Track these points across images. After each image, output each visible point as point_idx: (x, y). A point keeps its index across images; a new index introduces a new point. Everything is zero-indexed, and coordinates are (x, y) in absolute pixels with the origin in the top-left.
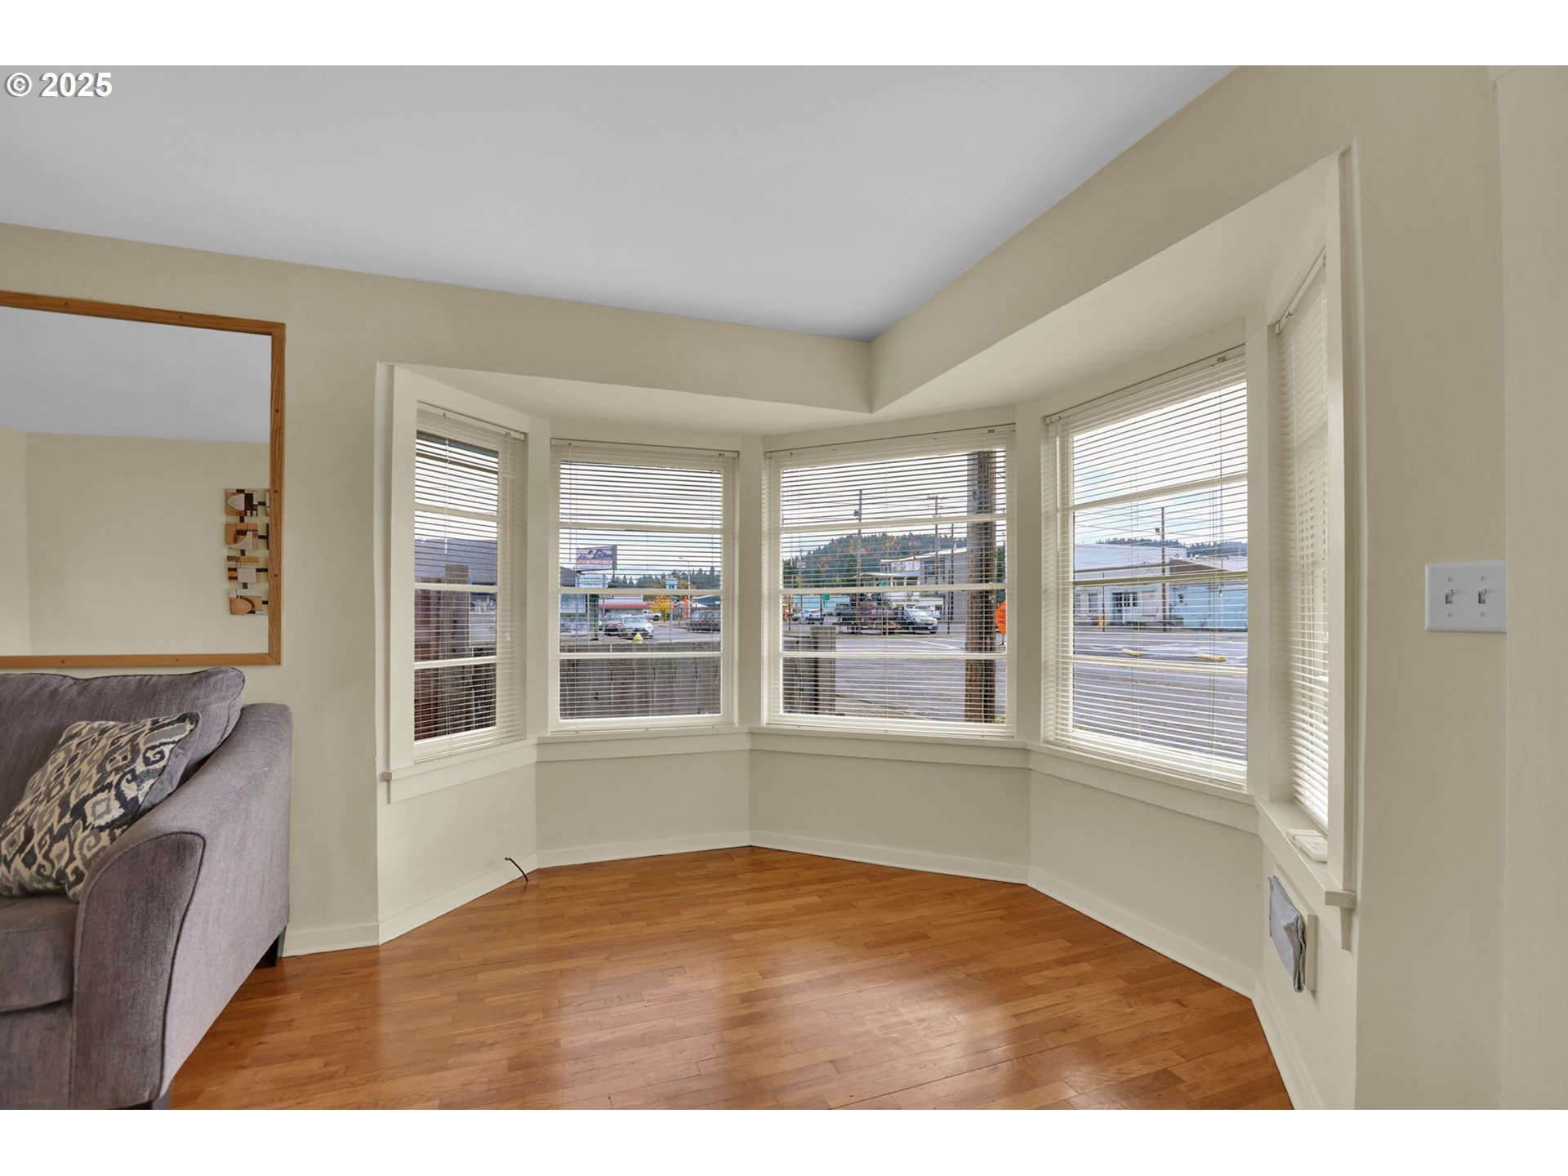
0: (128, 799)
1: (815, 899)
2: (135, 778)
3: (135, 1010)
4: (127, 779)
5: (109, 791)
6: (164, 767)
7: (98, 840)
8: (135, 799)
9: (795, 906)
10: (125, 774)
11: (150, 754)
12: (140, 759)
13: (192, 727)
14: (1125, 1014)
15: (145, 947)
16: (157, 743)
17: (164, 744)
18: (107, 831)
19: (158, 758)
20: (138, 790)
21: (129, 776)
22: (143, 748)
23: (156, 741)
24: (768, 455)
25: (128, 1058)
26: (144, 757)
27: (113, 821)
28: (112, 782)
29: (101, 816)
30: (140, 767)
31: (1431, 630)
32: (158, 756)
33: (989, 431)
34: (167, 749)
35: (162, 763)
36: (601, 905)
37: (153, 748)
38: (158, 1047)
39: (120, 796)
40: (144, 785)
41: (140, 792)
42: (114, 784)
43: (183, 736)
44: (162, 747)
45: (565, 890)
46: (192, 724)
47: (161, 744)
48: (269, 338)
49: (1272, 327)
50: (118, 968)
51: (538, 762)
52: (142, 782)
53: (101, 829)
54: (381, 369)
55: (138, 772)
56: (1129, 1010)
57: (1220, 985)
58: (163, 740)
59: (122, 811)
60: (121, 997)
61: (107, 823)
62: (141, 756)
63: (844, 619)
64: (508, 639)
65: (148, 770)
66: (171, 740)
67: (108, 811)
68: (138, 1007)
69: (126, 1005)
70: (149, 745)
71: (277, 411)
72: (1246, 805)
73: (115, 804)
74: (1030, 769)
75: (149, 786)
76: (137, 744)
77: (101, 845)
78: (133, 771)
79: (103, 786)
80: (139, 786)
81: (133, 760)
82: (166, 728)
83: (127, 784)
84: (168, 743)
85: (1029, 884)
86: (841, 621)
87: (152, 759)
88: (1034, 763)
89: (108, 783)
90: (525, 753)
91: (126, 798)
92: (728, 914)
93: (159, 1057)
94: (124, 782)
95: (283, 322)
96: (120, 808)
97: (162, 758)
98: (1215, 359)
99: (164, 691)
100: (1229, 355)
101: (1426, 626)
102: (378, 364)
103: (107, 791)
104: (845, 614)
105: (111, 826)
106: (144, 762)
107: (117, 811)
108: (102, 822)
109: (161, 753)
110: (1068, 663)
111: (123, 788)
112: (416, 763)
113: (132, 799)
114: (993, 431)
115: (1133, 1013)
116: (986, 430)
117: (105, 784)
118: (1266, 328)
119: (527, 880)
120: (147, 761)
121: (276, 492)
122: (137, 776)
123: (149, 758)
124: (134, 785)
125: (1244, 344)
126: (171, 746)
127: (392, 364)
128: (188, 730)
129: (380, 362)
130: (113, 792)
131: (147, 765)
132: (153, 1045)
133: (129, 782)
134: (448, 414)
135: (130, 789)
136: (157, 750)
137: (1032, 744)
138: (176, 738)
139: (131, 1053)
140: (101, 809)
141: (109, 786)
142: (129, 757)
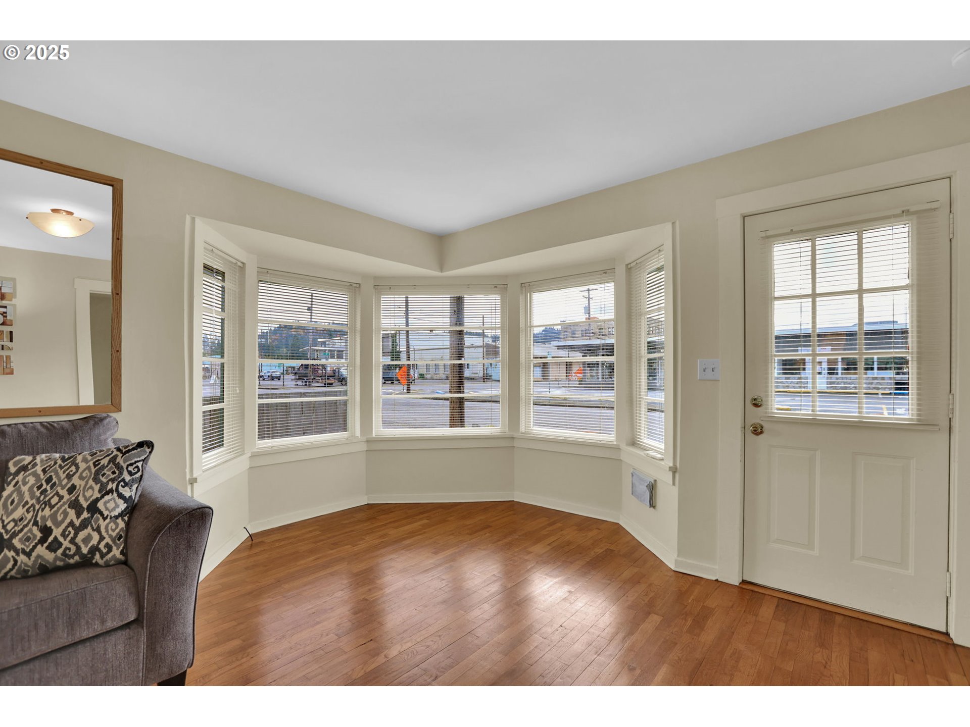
0: (127, 497)
1: (425, 521)
2: (126, 484)
3: (181, 617)
4: (122, 485)
5: (113, 494)
6: (141, 476)
7: (117, 525)
8: (131, 497)
9: (420, 525)
10: (119, 482)
11: (130, 468)
12: (125, 472)
13: (150, 450)
14: (584, 536)
15: (187, 577)
16: (133, 461)
17: (138, 461)
18: (120, 518)
19: (136, 471)
20: (131, 492)
21: (122, 483)
22: (125, 466)
23: (132, 460)
24: (376, 287)
25: (178, 645)
26: (128, 471)
27: (122, 512)
28: (112, 488)
29: (114, 509)
30: (128, 478)
31: (700, 380)
32: (136, 470)
33: (495, 287)
34: (140, 464)
35: (139, 474)
36: (315, 543)
37: (131, 465)
38: (191, 637)
39: (121, 496)
40: (133, 488)
41: (132, 492)
42: (114, 489)
43: (146, 456)
44: (137, 464)
45: (283, 540)
46: (149, 448)
47: (136, 462)
48: (110, 188)
49: (627, 265)
50: (172, 592)
51: (250, 468)
52: (131, 486)
53: (116, 517)
54: (188, 218)
55: (127, 480)
56: (584, 535)
57: (606, 521)
58: (136, 460)
59: (126, 505)
60: (174, 610)
61: (119, 514)
62: (125, 470)
63: (299, 376)
64: (238, 392)
65: (133, 479)
66: (141, 459)
67: (117, 506)
68: (183, 614)
69: (176, 614)
70: (128, 463)
71: (118, 239)
72: (617, 449)
73: (121, 502)
74: (514, 447)
75: (135, 489)
76: (118, 463)
77: (120, 527)
78: (123, 480)
79: (107, 491)
80: (130, 489)
81: (121, 473)
82: (133, 452)
83: (122, 488)
84: (140, 461)
85: (515, 500)
86: (297, 377)
87: (133, 472)
88: (516, 444)
89: (109, 489)
90: (244, 463)
91: (126, 497)
92: (390, 534)
93: (192, 642)
94: (120, 488)
95: (122, 179)
96: (124, 503)
97: (139, 471)
98: (602, 272)
99: (73, 431)
100: (608, 271)
101: (698, 378)
102: (187, 215)
103: (110, 494)
104: (299, 373)
105: (121, 515)
106: (129, 474)
107: (122, 506)
108: (116, 513)
109: (137, 467)
110: (531, 397)
111: (121, 491)
112: (203, 472)
113: (129, 497)
114: (497, 287)
115: (586, 535)
116: (493, 286)
117: (108, 490)
118: (625, 266)
119: (252, 540)
120: (130, 473)
121: (118, 294)
122: (127, 483)
123: (130, 471)
124: (127, 488)
125: (614, 268)
126: (142, 462)
127: (194, 216)
128: (148, 452)
129: (188, 214)
130: (115, 494)
131: (131, 476)
132: (189, 636)
133: (123, 487)
134: (215, 250)
135: (125, 491)
136: (135, 466)
137: (516, 435)
138: (143, 458)
139: (179, 643)
140: (111, 505)
141: (111, 491)
142: (117, 472)
